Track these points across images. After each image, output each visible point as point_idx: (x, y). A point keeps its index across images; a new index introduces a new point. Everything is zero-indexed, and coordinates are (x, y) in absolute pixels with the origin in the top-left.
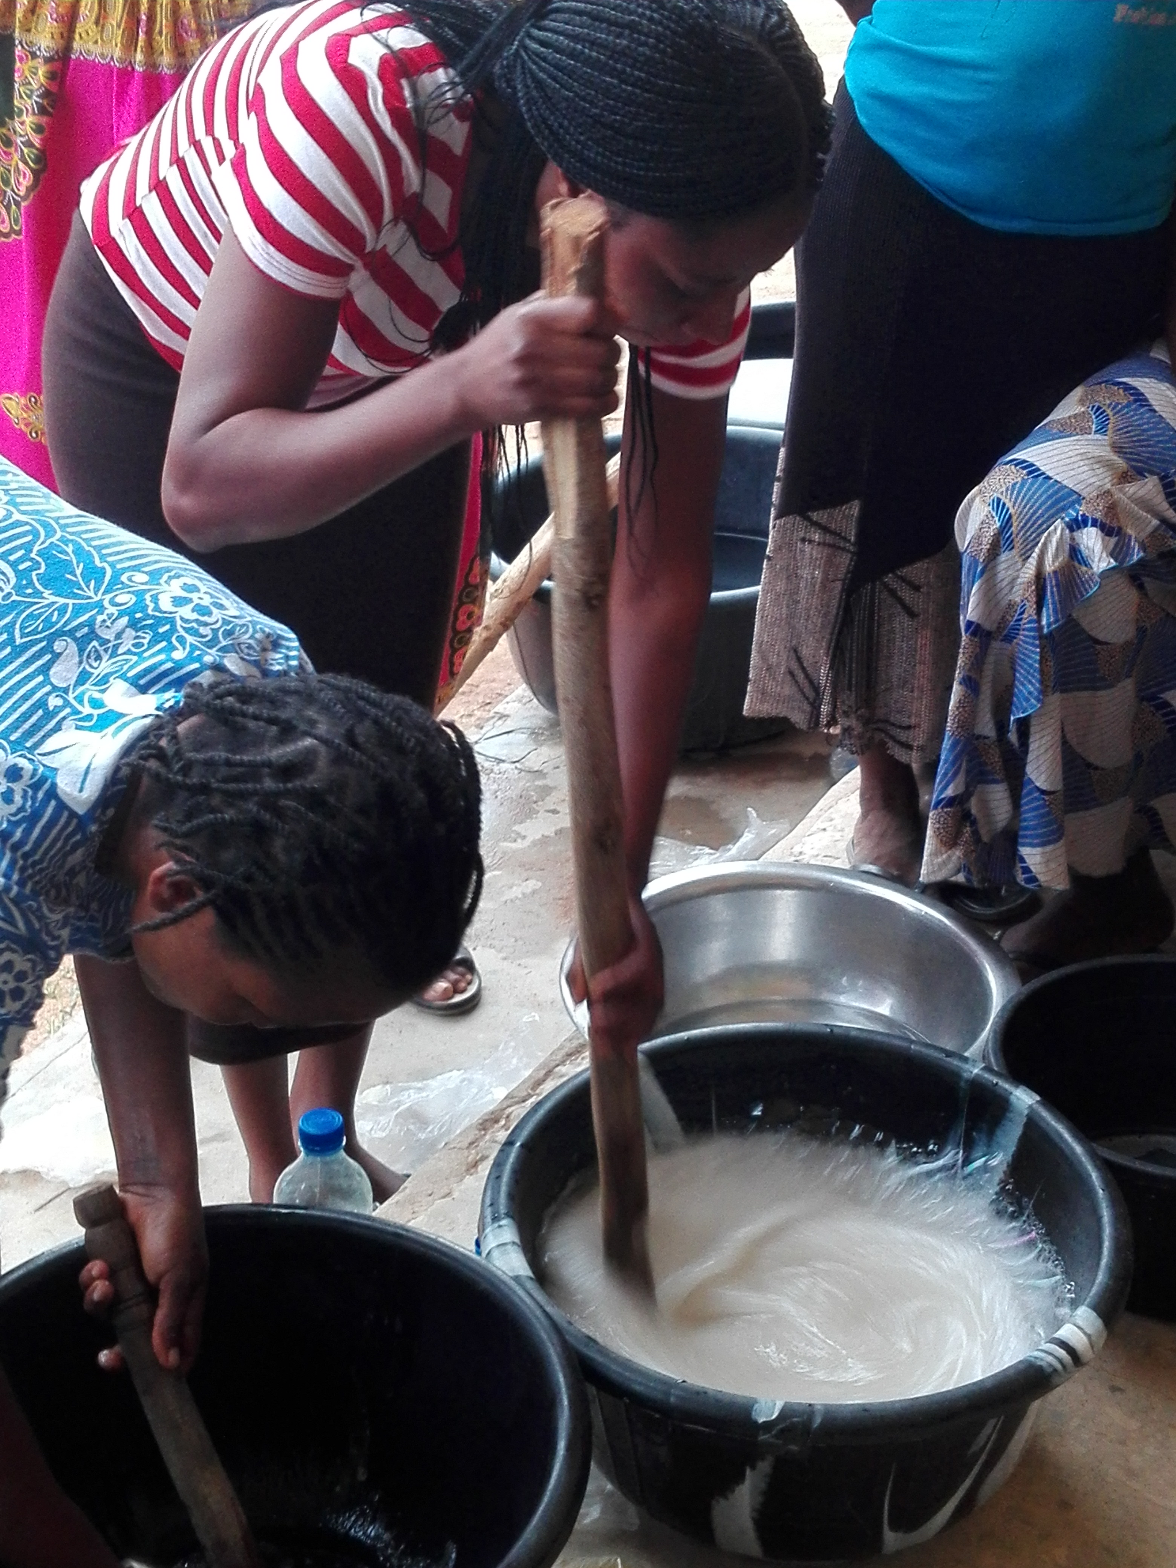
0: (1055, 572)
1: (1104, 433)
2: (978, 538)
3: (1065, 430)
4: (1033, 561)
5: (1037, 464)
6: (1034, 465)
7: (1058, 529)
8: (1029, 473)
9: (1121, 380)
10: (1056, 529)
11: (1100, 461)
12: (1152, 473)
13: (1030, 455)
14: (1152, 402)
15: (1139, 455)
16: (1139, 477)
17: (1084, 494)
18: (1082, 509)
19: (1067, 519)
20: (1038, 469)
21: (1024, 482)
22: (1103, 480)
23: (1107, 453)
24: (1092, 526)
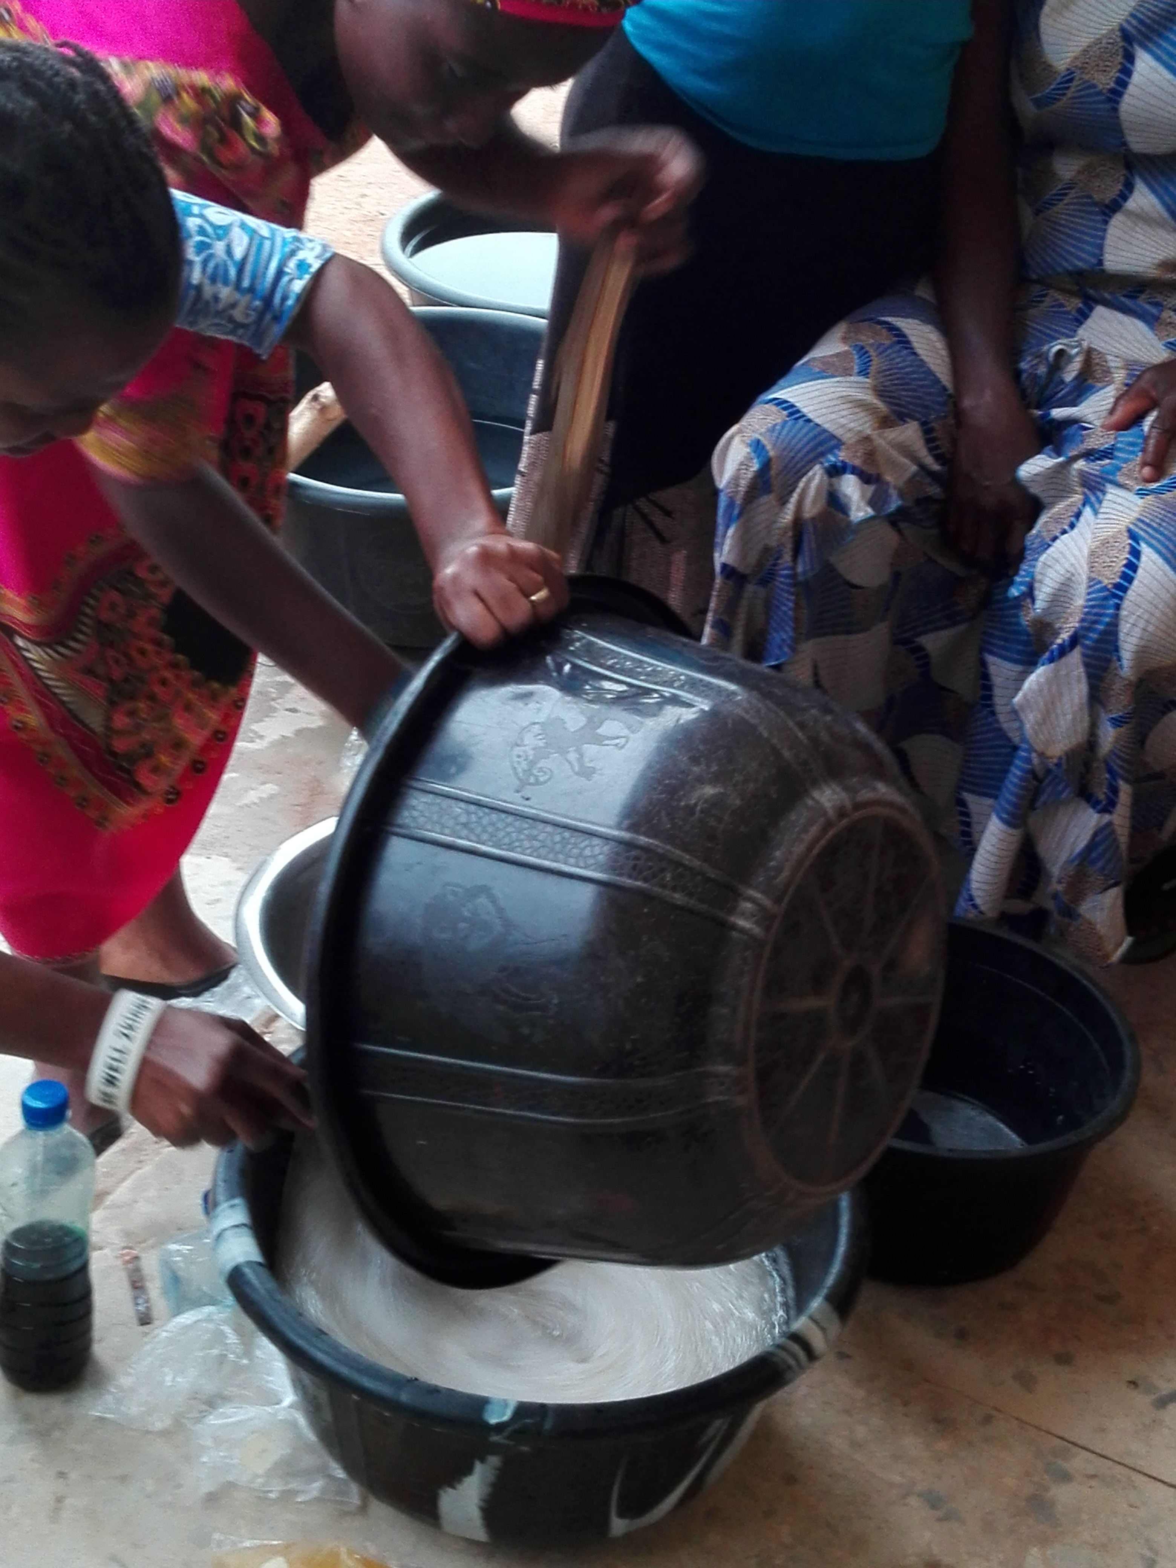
0: (813, 519)
1: (866, 375)
2: (736, 479)
3: (827, 370)
4: (791, 506)
5: (797, 404)
6: (795, 406)
7: (816, 476)
8: (791, 414)
9: (883, 319)
10: (815, 474)
11: (861, 404)
12: (914, 418)
13: (791, 394)
14: (915, 345)
15: (899, 399)
16: (902, 423)
17: (844, 439)
18: (842, 455)
19: (826, 464)
20: (798, 411)
21: (785, 422)
22: (863, 424)
23: (869, 397)
24: (852, 473)
